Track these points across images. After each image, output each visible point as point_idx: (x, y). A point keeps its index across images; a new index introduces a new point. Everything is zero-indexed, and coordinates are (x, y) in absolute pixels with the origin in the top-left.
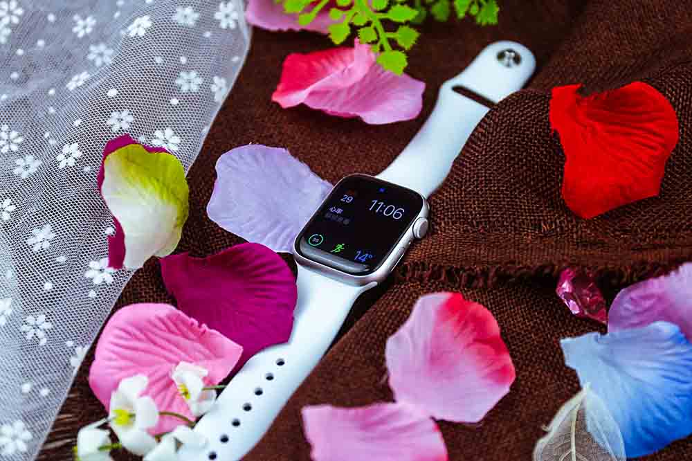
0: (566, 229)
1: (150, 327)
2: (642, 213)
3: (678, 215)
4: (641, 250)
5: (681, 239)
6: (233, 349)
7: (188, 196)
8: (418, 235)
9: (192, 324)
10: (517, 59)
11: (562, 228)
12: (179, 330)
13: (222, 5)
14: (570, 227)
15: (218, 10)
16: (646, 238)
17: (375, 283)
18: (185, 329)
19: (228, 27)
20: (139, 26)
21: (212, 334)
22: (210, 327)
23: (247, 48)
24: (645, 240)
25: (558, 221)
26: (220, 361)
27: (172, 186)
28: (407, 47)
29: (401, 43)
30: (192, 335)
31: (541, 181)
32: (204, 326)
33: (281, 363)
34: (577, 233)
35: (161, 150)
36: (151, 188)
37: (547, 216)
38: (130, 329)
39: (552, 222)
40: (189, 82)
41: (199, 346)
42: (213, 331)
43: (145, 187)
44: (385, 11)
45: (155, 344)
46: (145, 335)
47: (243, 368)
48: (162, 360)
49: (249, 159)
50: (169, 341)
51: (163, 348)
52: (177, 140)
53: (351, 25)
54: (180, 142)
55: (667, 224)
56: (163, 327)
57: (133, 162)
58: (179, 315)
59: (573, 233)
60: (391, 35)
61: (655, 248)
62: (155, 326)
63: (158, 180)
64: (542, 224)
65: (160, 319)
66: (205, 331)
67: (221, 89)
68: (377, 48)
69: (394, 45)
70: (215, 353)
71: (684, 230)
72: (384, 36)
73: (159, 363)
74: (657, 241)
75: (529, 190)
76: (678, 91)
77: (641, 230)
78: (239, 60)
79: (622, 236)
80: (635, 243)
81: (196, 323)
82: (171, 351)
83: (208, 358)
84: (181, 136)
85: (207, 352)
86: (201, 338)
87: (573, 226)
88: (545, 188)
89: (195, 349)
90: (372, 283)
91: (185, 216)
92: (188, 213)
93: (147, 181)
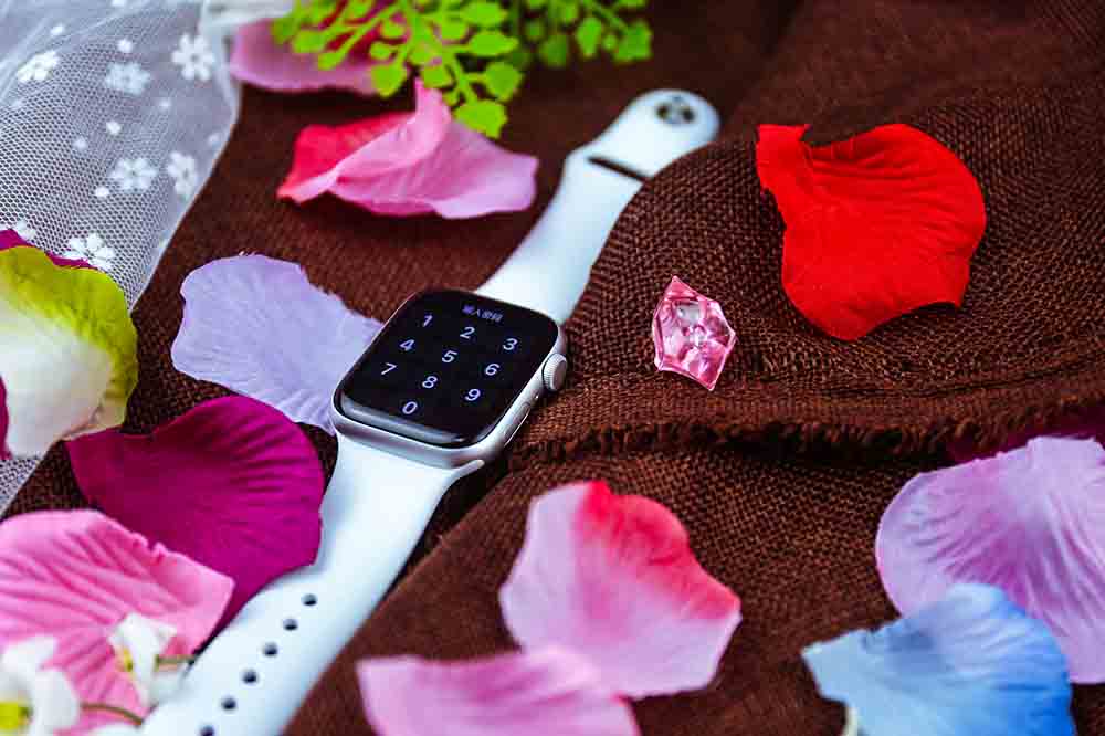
0: (808, 367)
1: (60, 554)
2: (932, 333)
3: (993, 333)
4: (938, 394)
5: (1003, 371)
6: (214, 585)
7: (135, 346)
8: (552, 385)
9: (136, 544)
10: (688, 116)
11: (800, 366)
12: (115, 558)
13: (185, 40)
14: (814, 363)
15: (178, 48)
16: (944, 375)
17: (480, 463)
18: (123, 555)
19: (197, 78)
20: (37, 66)
21: (175, 561)
22: (171, 548)
23: (232, 119)
24: (942, 378)
25: (793, 354)
26: (193, 611)
27: (102, 323)
28: (505, 96)
29: (493, 90)
30: (138, 567)
31: (756, 290)
32: (160, 548)
33: (311, 602)
34: (827, 373)
35: (80, 264)
36: (59, 318)
37: (773, 345)
38: (20, 557)
39: (782, 356)
40: (134, 175)
41: (154, 588)
42: (178, 556)
43: (49, 315)
44: (464, 41)
45: (69, 586)
46: (49, 568)
47: (238, 617)
48: (87, 619)
49: (238, 283)
50: (95, 581)
51: (85, 595)
52: (109, 253)
53: (408, 65)
54: (114, 256)
55: (976, 349)
56: (82, 552)
57: (25, 276)
58: (110, 527)
59: (820, 374)
60: (475, 77)
61: (962, 390)
62: (68, 551)
63: (75, 311)
64: (766, 361)
65: (78, 539)
66: (160, 557)
67: (186, 175)
68: (452, 98)
69: (481, 91)
70: (183, 597)
71: (1006, 356)
72: (465, 80)
73: (81, 624)
74: (964, 378)
75: (739, 305)
76: (955, 133)
77: (933, 362)
78: (218, 141)
79: (903, 374)
80: (926, 384)
81: (143, 541)
82: (99, 601)
83: (170, 608)
84: (116, 247)
85: (169, 597)
86: (157, 571)
87: (819, 362)
88: (763, 300)
89: (146, 596)
90: (473, 463)
91: (130, 380)
92: (135, 376)
93: (53, 309)
